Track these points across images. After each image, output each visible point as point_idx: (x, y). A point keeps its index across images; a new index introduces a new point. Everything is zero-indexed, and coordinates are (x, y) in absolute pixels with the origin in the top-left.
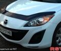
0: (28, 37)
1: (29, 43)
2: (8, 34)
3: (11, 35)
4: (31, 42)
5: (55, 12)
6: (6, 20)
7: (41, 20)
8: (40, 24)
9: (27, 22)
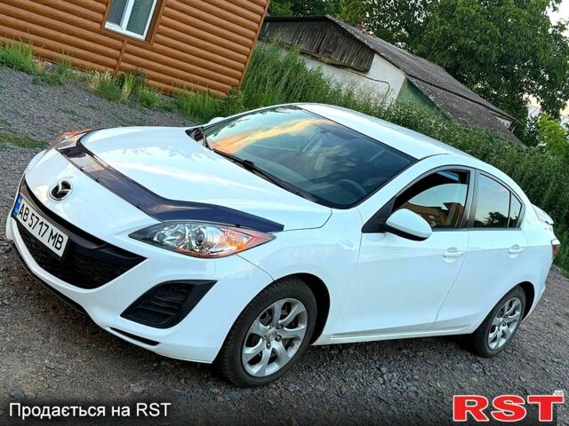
0: (131, 285)
1: (125, 315)
2: (50, 245)
3: (60, 253)
4: (132, 313)
5: (280, 228)
6: (66, 185)
7: (213, 234)
8: (201, 250)
9: (154, 221)
